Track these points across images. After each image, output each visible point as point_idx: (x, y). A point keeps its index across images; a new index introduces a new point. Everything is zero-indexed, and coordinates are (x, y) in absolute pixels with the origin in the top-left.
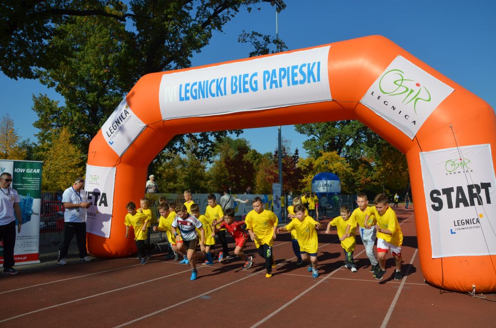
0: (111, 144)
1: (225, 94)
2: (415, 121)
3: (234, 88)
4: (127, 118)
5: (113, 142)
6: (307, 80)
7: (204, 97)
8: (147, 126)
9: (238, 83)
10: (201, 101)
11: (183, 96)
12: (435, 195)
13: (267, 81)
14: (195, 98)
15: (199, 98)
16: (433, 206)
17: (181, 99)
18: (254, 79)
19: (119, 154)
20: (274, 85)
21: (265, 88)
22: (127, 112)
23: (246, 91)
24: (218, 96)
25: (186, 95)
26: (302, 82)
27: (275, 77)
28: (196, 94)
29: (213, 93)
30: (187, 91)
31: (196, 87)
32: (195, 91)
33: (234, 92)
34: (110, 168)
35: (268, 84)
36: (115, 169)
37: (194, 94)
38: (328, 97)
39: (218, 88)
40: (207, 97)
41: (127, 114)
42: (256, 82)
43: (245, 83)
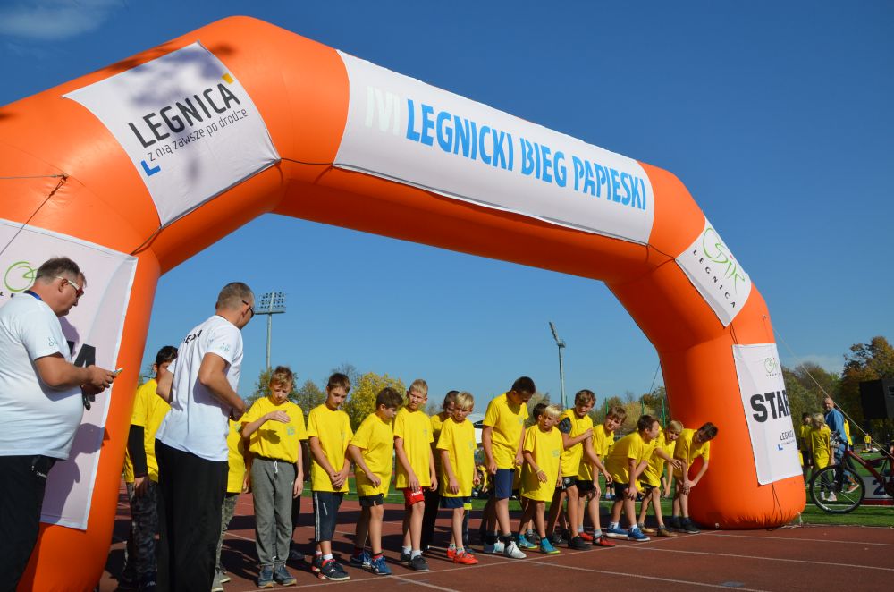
0: (150, 172)
1: (510, 168)
2: (734, 303)
3: (528, 165)
4: (228, 112)
5: (157, 169)
6: (631, 202)
7: (466, 154)
8: (277, 164)
9: (534, 156)
10: (457, 160)
11: (418, 128)
12: (758, 402)
13: (581, 177)
14: (446, 147)
15: (456, 152)
16: (756, 417)
17: (412, 135)
18: (561, 162)
19: (165, 219)
20: (589, 188)
21: (576, 188)
22: (232, 97)
23: (547, 178)
24: (495, 164)
25: (425, 131)
26: (626, 201)
27: (592, 176)
28: (450, 139)
29: (488, 155)
30: (427, 124)
31: (450, 123)
32: (449, 131)
33: (526, 171)
34: (120, 257)
35: (582, 181)
36: (135, 262)
37: (446, 138)
39: (498, 149)
40: (474, 157)
41: (232, 102)
42: (564, 170)
43: (547, 163)
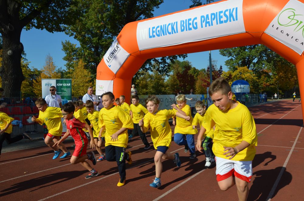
0: (110, 67)
1: (177, 32)
2: (303, 43)
3: (183, 28)
4: (118, 50)
5: (110, 66)
6: (229, 20)
7: (164, 35)
8: (130, 55)
9: (185, 25)
10: (163, 37)
11: (151, 35)
13: (203, 22)
14: (158, 36)
15: (161, 36)
17: (150, 37)
18: (195, 21)
19: (115, 73)
20: (208, 24)
21: (202, 27)
22: (118, 47)
23: (190, 29)
24: (172, 33)
25: (153, 34)
26: (226, 21)
27: (208, 19)
28: (159, 33)
29: (170, 32)
30: (153, 32)
31: (159, 29)
32: (159, 31)
33: (182, 31)
34: (110, 81)
35: (204, 24)
36: (113, 81)
37: (158, 33)
38: (243, 30)
39: (173, 28)
40: (166, 34)
41: (118, 48)
42: (196, 23)
43: (189, 24)
